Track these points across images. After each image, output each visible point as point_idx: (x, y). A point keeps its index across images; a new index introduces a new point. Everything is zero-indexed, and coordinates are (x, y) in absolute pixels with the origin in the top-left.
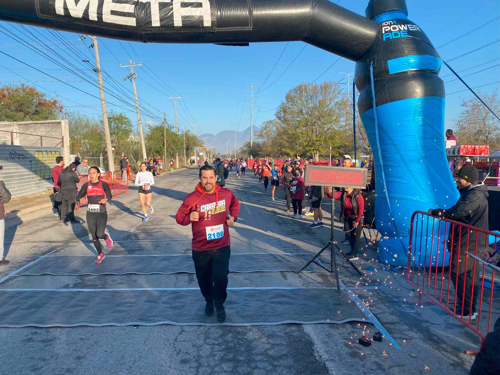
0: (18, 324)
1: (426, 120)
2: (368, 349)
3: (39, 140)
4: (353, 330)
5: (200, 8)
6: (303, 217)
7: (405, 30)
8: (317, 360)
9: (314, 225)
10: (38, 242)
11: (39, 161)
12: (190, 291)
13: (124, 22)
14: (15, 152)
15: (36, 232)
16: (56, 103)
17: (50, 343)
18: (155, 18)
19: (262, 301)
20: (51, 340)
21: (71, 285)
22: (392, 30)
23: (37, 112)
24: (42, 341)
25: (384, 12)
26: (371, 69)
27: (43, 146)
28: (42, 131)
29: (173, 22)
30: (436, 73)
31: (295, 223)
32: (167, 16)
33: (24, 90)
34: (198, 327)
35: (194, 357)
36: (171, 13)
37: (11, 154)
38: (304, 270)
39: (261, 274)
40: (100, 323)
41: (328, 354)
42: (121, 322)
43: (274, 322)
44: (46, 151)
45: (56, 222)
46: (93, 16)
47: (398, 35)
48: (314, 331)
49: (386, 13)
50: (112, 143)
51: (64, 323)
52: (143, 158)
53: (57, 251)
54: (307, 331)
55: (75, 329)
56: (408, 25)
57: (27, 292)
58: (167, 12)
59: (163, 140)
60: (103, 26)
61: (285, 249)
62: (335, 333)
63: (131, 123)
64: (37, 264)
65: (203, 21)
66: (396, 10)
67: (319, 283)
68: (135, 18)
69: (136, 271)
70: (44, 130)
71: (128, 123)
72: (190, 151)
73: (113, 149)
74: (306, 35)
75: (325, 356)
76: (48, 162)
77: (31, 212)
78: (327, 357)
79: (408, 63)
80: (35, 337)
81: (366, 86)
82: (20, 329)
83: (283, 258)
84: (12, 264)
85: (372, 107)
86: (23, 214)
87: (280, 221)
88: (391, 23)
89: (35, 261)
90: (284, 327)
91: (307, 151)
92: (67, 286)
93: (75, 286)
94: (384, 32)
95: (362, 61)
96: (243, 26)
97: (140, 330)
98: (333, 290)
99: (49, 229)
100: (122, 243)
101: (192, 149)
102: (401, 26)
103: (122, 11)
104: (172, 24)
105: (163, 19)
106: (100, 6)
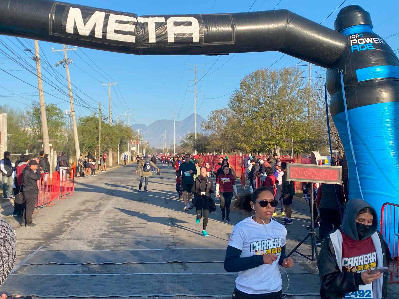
0: (60, 295)
5: (190, 27)
7: (371, 43)
13: (125, 39)
18: (151, 36)
21: (81, 271)
22: (359, 43)
25: (352, 26)
26: (342, 77)
29: (166, 39)
32: (162, 34)
34: (208, 297)
36: (165, 31)
40: (127, 295)
42: (144, 294)
46: (98, 34)
47: (364, 48)
49: (353, 27)
50: (49, 138)
53: (45, 247)
56: (374, 39)
58: (162, 31)
65: (192, 38)
66: (362, 24)
68: (135, 37)
69: (134, 261)
71: (61, 114)
72: (124, 145)
73: (51, 145)
74: (282, 46)
79: (374, 73)
81: (337, 92)
85: (344, 110)
88: (357, 36)
92: (77, 272)
94: (352, 45)
95: (332, 69)
100: (102, 240)
101: (126, 144)
102: (367, 39)
103: (123, 30)
104: (165, 41)
105: (158, 36)
106: (105, 26)
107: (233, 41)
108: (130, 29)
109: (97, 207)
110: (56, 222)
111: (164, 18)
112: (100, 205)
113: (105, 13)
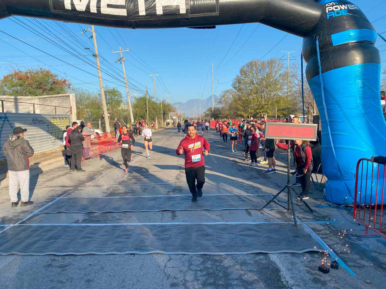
0: (41, 252)
1: (365, 83)
2: (327, 276)
3: (54, 109)
4: (312, 259)
6: (259, 165)
7: (346, 9)
8: (285, 285)
9: (268, 171)
10: (55, 187)
11: (54, 125)
12: (174, 225)
13: (117, 12)
14: (36, 119)
15: (53, 179)
16: (66, 82)
17: (66, 268)
18: (141, 9)
19: (232, 234)
20: (66, 266)
21: (81, 221)
22: (334, 10)
23: (52, 89)
24: (60, 267)
26: (317, 43)
27: (57, 114)
28: (56, 102)
29: (155, 12)
30: (372, 44)
31: (253, 170)
32: (151, 7)
33: (42, 73)
34: (183, 255)
35: (181, 281)
36: (154, 3)
37: (33, 120)
38: (266, 208)
39: (230, 211)
40: (105, 252)
41: (293, 280)
42: (121, 251)
43: (244, 251)
44: (59, 118)
45: (68, 171)
47: (340, 14)
48: (278, 260)
50: (108, 111)
51: (76, 252)
52: (131, 122)
53: (69, 194)
54: (273, 260)
55: (85, 257)
56: (348, 5)
57: (48, 226)
58: (151, 3)
59: (146, 108)
60: (102, 17)
61: (247, 190)
62: (297, 262)
63: (122, 95)
64: (54, 204)
65: (179, 9)
67: (278, 218)
68: (126, 10)
69: (130, 209)
70: (57, 102)
71: (120, 95)
73: (109, 115)
74: (262, 17)
75: (291, 282)
76: (60, 126)
77: (49, 164)
78: (293, 283)
79: (349, 36)
80: (54, 263)
81: (312, 57)
82: (42, 257)
83: (246, 198)
84: (36, 204)
85: (319, 74)
86: (43, 165)
87: (240, 168)
88: (333, 4)
89: (53, 202)
90: (253, 255)
91: (257, 113)
92: (77, 222)
93: (84, 221)
94: (327, 12)
95: (308, 37)
96: (211, 12)
97: (136, 258)
98: (291, 224)
99: (62, 177)
100: (118, 187)
101: (167, 114)
102: (342, 6)
103: (115, 4)
104: (154, 13)
105: (148, 9)
106: (99, 1)
107: (217, 12)
108: (121, 3)
110: (94, 170)
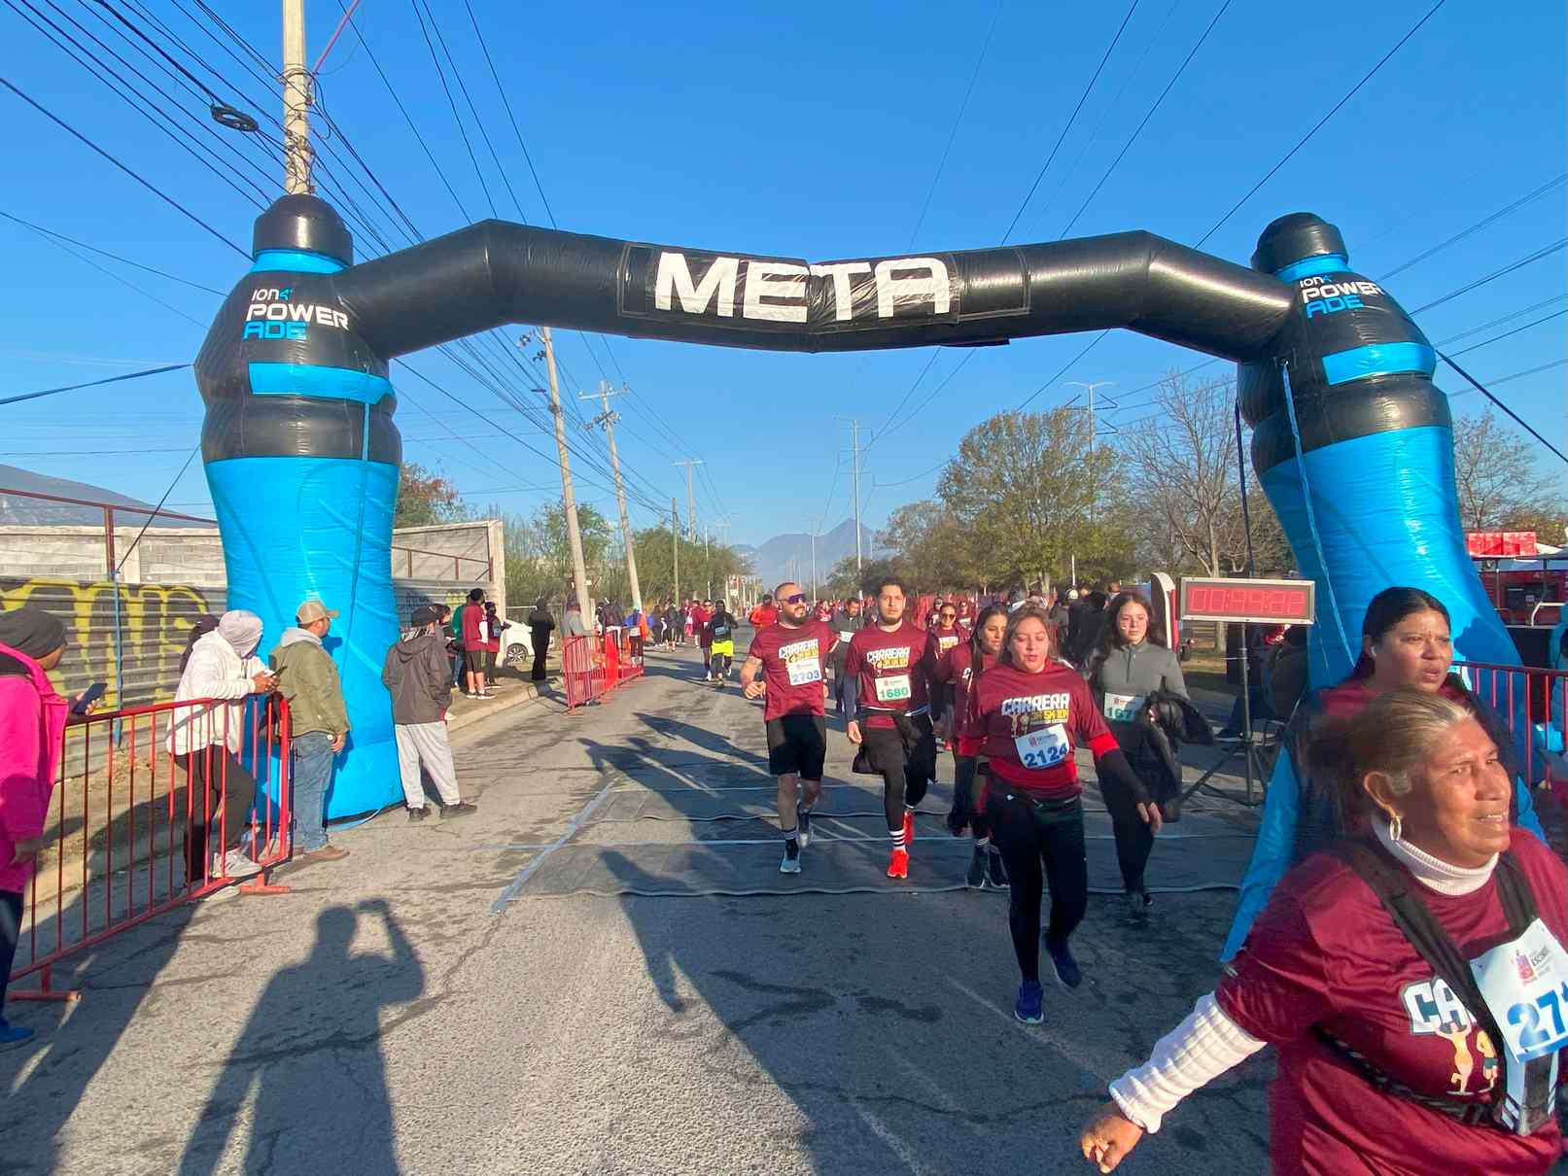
1: (1421, 476)
3: (451, 565)
5: (929, 279)
7: (1354, 294)
10: (560, 769)
14: (415, 593)
16: (439, 486)
18: (842, 305)
25: (1300, 260)
26: (1286, 377)
27: (460, 579)
29: (875, 310)
30: (1429, 378)
32: (864, 299)
36: (873, 292)
37: (408, 596)
46: (725, 309)
47: (1339, 305)
49: (1303, 261)
56: (1357, 284)
58: (866, 291)
59: (671, 562)
60: (742, 326)
65: (933, 304)
66: (1324, 254)
68: (805, 309)
73: (589, 583)
74: (1137, 315)
79: (1369, 361)
81: (1269, 414)
88: (1318, 281)
89: (599, 799)
94: (1306, 301)
95: (1257, 362)
102: (1342, 286)
103: (781, 295)
104: (874, 314)
105: (858, 305)
106: (740, 289)
107: (1026, 307)
108: (795, 292)
109: (698, 702)
111: (867, 265)
112: (703, 699)
113: (737, 261)
